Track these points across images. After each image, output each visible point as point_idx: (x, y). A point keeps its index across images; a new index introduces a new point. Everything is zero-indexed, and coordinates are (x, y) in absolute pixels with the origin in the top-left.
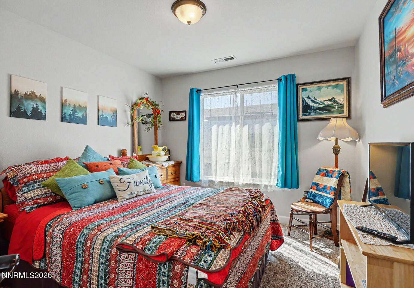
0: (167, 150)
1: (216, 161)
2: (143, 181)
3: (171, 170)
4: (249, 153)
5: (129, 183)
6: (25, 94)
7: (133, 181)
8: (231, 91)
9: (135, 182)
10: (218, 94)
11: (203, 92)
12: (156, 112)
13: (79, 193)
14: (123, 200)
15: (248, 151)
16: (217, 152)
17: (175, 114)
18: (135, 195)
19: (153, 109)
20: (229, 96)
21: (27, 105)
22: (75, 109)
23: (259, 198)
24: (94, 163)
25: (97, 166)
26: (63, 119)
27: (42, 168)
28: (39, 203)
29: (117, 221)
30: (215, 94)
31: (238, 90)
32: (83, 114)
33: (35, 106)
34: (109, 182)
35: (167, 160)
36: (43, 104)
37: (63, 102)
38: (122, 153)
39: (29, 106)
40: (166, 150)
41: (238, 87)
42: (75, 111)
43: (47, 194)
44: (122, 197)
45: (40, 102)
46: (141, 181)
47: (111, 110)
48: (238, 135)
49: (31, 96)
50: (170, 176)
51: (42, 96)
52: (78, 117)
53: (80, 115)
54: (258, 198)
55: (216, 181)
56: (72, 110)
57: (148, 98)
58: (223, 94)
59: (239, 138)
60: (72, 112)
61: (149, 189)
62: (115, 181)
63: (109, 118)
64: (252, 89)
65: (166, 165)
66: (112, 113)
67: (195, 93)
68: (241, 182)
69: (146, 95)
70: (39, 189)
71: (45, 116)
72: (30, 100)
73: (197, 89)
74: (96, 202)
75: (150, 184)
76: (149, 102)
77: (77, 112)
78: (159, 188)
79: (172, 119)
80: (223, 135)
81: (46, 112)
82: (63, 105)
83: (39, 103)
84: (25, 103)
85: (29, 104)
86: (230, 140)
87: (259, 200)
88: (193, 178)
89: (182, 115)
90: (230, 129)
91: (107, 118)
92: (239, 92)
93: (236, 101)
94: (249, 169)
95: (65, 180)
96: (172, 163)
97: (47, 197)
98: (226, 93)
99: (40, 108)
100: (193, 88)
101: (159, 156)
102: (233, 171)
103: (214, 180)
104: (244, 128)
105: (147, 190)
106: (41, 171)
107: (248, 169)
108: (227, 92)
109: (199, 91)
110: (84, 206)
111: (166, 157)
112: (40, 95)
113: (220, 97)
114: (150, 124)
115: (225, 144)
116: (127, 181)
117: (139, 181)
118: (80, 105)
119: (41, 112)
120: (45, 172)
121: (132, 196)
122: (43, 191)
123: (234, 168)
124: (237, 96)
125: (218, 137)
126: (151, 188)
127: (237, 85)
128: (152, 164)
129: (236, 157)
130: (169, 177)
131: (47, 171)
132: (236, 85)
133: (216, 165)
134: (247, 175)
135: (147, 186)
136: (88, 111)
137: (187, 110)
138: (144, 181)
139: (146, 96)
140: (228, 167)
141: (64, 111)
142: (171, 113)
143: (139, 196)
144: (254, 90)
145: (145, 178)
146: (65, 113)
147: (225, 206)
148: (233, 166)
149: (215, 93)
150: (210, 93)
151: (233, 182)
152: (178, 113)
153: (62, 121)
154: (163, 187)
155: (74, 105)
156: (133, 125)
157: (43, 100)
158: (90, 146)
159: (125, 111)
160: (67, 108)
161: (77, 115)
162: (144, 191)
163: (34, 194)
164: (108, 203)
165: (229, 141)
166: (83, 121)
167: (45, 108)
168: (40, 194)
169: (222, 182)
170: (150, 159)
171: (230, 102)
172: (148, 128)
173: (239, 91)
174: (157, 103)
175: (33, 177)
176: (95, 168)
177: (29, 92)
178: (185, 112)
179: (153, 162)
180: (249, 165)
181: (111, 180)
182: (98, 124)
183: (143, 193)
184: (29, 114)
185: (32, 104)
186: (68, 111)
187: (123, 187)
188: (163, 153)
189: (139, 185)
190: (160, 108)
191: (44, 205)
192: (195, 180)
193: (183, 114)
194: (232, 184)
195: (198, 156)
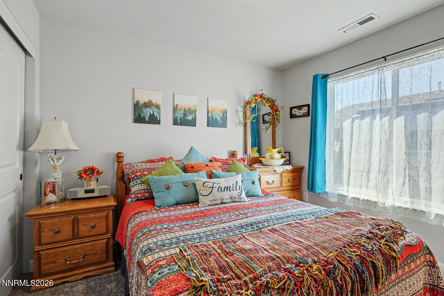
0: (283, 153)
1: (350, 170)
2: (230, 187)
3: (287, 177)
4: (406, 160)
5: (213, 187)
6: (145, 103)
7: (217, 186)
8: (374, 68)
9: (221, 187)
10: (353, 76)
11: (331, 78)
12: (274, 108)
13: (162, 193)
14: (204, 206)
15: (404, 157)
16: (350, 156)
17: (296, 110)
18: (219, 202)
19: (270, 106)
20: (371, 77)
21: (146, 112)
22: (186, 112)
23: (386, 241)
24: (191, 164)
25: (192, 167)
26: (175, 123)
27: (150, 166)
28: (138, 197)
29: (170, 230)
30: (349, 77)
31: (386, 64)
32: (193, 117)
33: (152, 113)
34: (194, 185)
35: (283, 164)
36: (158, 110)
37: (175, 107)
38: (233, 154)
39: (147, 112)
40: (281, 152)
41: (385, 60)
42: (185, 115)
43: (145, 189)
44: (203, 202)
45: (156, 108)
46: (227, 187)
47: (221, 111)
48: (385, 132)
49: (148, 105)
50: (286, 183)
51: (157, 103)
52: (188, 119)
53: (190, 118)
54: (384, 240)
55: (348, 196)
56: (182, 113)
57: (263, 94)
58: (362, 74)
59: (388, 137)
60: (182, 116)
61: (237, 197)
62: (199, 184)
63: (219, 119)
64: (413, 58)
65: (280, 169)
66: (222, 114)
67: (319, 80)
68: (389, 203)
69: (261, 91)
70: (140, 185)
71: (160, 120)
72: (147, 108)
73: (323, 75)
74: (177, 204)
75: (239, 191)
76: (264, 99)
77: (187, 115)
78: (256, 196)
79: (292, 116)
80: (360, 133)
81: (161, 117)
82: (175, 109)
83: (154, 110)
84: (144, 111)
85: (147, 111)
86: (372, 139)
87: (386, 244)
88: (315, 189)
89: (304, 110)
90: (371, 124)
91: (216, 120)
92: (389, 67)
93: (383, 81)
94: (406, 185)
95: (154, 179)
96: (289, 168)
97: (145, 192)
98: (367, 73)
99: (156, 114)
100: (316, 74)
101: (272, 159)
102: (376, 185)
103: (345, 193)
104: (396, 122)
105: (235, 198)
106: (144, 169)
107: (404, 184)
108: (368, 71)
109: (325, 77)
110: (164, 206)
111: (282, 161)
112: (156, 103)
113: (357, 80)
114: (268, 124)
115: (363, 146)
116: (211, 185)
117: (225, 187)
118: (190, 109)
119: (157, 117)
120: (147, 170)
121: (214, 202)
122: (143, 187)
123: (378, 181)
124: (385, 73)
125: (352, 136)
126: (240, 196)
127: (385, 58)
128: (262, 168)
129: (382, 166)
130: (284, 184)
131: (149, 170)
132: (383, 57)
133: (349, 175)
134: (401, 193)
135: (235, 193)
136: (198, 114)
137: (310, 103)
138: (232, 187)
139: (260, 93)
140: (368, 178)
141: (175, 116)
142: (291, 109)
143: (224, 203)
144: (417, 59)
145: (233, 184)
146: (176, 117)
147: (305, 242)
148: (376, 178)
149: (348, 75)
150: (341, 77)
151: (376, 201)
152: (300, 107)
153: (174, 125)
154: (263, 195)
155: (185, 109)
156: (245, 125)
157: (158, 107)
158: (194, 147)
159: (237, 111)
160: (178, 112)
161: (187, 118)
162: (231, 198)
163: (136, 189)
164: (187, 207)
165: (370, 141)
166: (193, 123)
167: (159, 114)
168: (140, 189)
169: (358, 199)
170: (263, 162)
171: (372, 84)
172: (265, 128)
173: (389, 65)
174: (274, 99)
175: (145, 173)
176: (190, 169)
177: (147, 101)
178: (308, 106)
179: (266, 166)
180: (405, 178)
181: (196, 183)
182: (208, 126)
183: (230, 201)
184: (147, 119)
185: (149, 111)
186: (179, 115)
187: (206, 191)
188: (278, 156)
189: (224, 192)
190: (278, 103)
191: (141, 200)
192: (318, 191)
193: (306, 108)
194: (373, 204)
195: (323, 161)
